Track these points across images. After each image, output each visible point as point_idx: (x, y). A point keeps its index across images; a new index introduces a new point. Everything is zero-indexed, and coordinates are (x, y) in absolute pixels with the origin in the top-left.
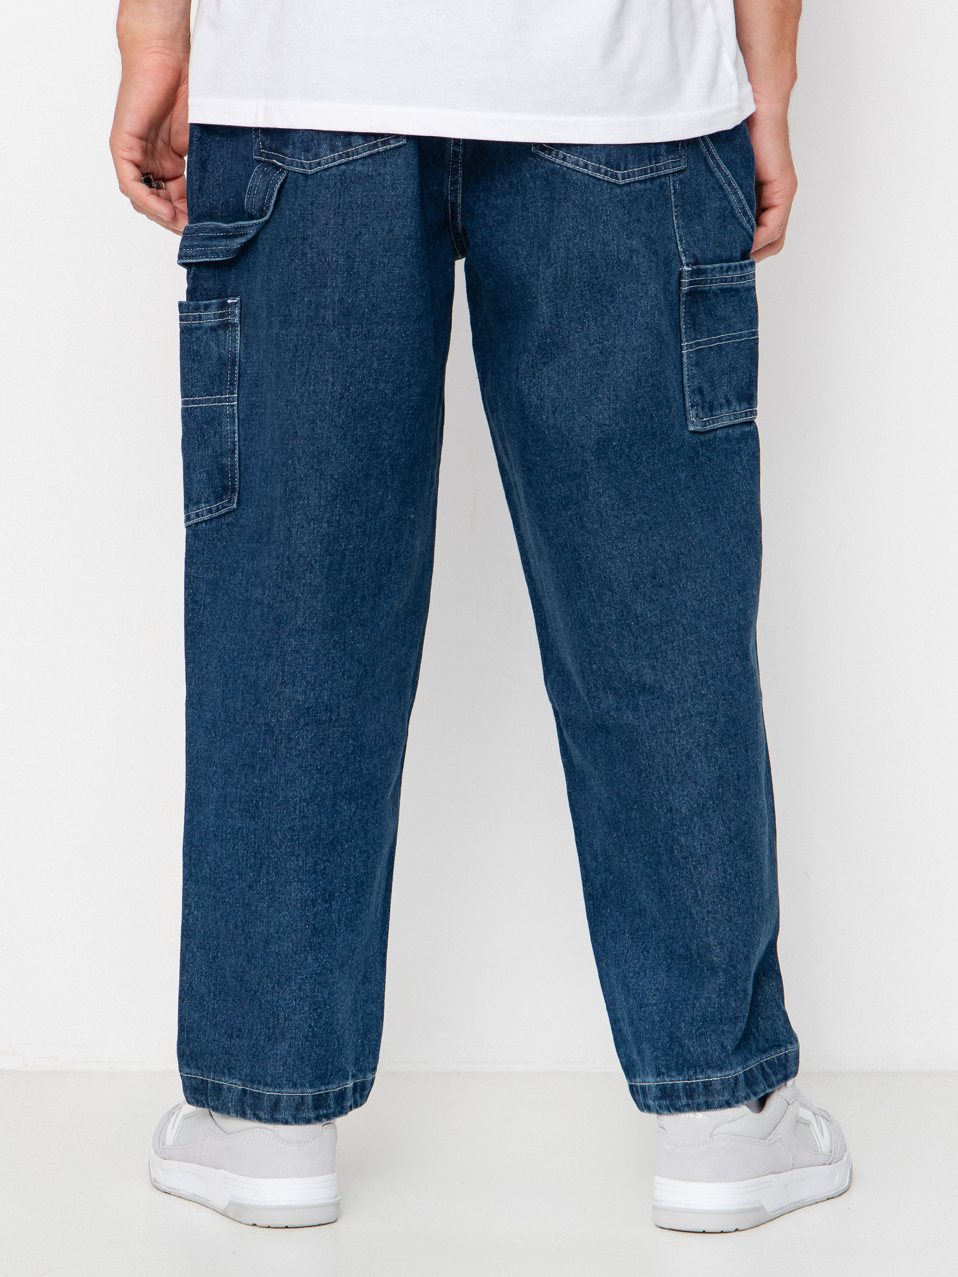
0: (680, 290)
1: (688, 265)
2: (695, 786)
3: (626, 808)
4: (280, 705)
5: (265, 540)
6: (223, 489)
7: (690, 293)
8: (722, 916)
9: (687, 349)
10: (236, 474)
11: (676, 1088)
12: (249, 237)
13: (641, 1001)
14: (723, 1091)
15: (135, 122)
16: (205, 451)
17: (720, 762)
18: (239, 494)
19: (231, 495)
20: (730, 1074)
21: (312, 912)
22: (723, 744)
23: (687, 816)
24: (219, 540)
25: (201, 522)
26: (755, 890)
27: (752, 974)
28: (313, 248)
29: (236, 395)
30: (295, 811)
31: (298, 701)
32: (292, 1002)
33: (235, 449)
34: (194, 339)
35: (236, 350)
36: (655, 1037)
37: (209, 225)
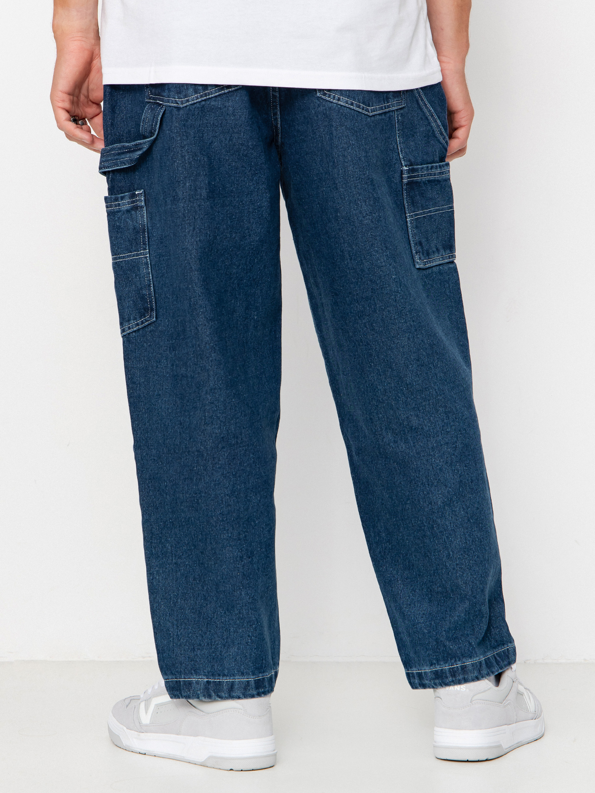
0: (402, 182)
1: (406, 166)
2: (445, 487)
3: (402, 503)
4: (205, 438)
5: (182, 337)
6: (144, 309)
7: (408, 183)
8: (466, 566)
9: (410, 218)
10: (152, 299)
11: (444, 672)
12: (144, 150)
13: (414, 622)
14: (474, 671)
15: (65, 84)
16: (130, 288)
17: (460, 472)
18: (156, 311)
19: (151, 313)
20: (476, 660)
21: (241, 565)
22: (461, 461)
23: (441, 506)
24: (145, 342)
25: (132, 332)
26: (485, 549)
27: (487, 600)
28: (189, 152)
29: (148, 251)
30: (222, 503)
31: (217, 433)
32: (237, 621)
33: (150, 284)
34: (116, 219)
35: (144, 222)
36: (427, 642)
37: (117, 146)
